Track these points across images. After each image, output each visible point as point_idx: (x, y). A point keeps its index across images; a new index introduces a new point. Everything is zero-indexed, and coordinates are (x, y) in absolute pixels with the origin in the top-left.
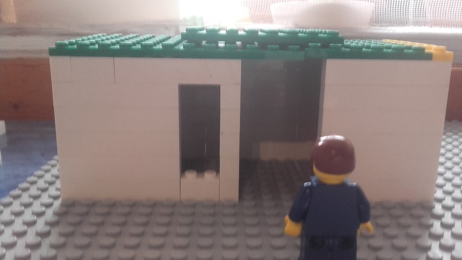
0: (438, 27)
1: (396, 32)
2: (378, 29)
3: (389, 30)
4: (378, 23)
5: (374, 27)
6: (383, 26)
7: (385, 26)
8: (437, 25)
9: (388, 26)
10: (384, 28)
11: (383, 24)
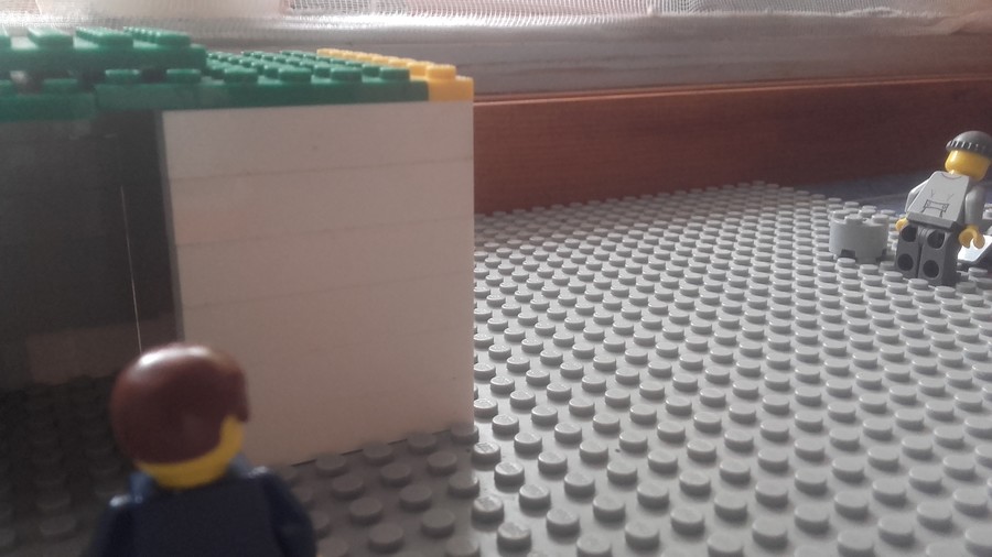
0: (426, 14)
1: (341, 27)
2: (300, 22)
3: (326, 24)
4: (299, 7)
5: (289, 18)
6: (309, 14)
7: (315, 14)
8: (425, 11)
9: (320, 14)
10: (311, 19)
11: (308, 10)
